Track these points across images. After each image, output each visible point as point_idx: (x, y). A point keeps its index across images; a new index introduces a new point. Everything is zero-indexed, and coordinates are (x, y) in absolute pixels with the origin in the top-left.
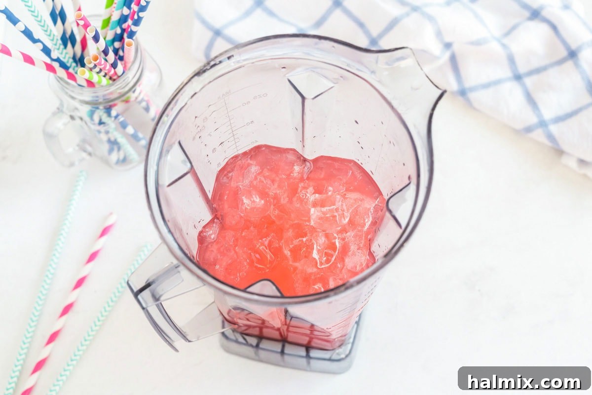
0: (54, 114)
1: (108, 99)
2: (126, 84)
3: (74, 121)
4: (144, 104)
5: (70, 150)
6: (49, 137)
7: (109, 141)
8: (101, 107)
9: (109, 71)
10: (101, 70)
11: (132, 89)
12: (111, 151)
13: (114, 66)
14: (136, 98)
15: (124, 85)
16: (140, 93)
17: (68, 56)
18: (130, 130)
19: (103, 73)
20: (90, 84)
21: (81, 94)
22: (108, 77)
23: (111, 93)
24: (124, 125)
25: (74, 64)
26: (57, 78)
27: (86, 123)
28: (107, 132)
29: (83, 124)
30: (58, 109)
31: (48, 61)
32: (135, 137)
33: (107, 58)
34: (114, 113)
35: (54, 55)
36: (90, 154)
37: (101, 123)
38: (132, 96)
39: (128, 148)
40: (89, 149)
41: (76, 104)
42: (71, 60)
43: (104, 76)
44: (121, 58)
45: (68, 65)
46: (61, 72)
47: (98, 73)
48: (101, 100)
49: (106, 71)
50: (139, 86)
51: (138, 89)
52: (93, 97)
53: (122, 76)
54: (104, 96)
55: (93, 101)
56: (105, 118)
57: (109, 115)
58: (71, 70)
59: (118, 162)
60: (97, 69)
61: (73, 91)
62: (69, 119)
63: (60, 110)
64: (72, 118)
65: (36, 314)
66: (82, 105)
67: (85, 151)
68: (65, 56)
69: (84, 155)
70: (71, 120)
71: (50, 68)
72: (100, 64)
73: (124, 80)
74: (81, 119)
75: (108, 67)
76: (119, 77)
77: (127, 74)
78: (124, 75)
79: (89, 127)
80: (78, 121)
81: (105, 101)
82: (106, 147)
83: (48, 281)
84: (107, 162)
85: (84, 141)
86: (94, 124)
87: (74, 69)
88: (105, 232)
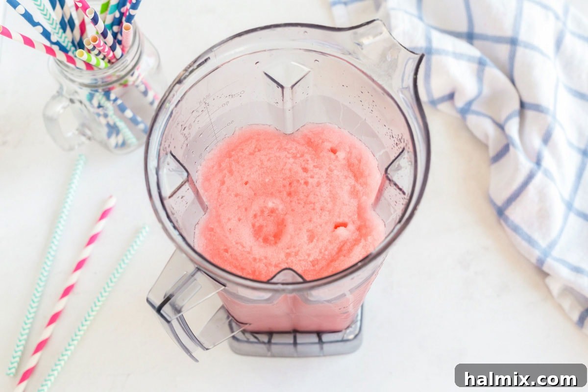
0: (54, 98)
1: (106, 82)
2: (125, 67)
3: (73, 105)
4: (142, 88)
5: (69, 134)
6: (50, 120)
7: (108, 125)
8: (100, 90)
9: (108, 54)
10: (100, 52)
11: (131, 72)
12: (109, 135)
13: (113, 48)
14: (134, 82)
15: (123, 68)
16: (138, 77)
17: (67, 40)
18: (129, 113)
19: (101, 56)
20: (89, 66)
21: (80, 76)
22: (106, 60)
23: (109, 76)
24: (122, 109)
25: (73, 48)
26: (57, 61)
27: (85, 106)
28: (106, 116)
29: (83, 107)
30: (58, 92)
31: (48, 44)
32: (134, 121)
33: (106, 40)
34: (113, 96)
35: (54, 38)
36: (89, 139)
37: (100, 106)
38: (131, 79)
39: (126, 132)
40: (89, 133)
41: (75, 87)
42: (70, 44)
43: (103, 59)
44: (120, 42)
45: (68, 48)
46: (61, 56)
47: (97, 55)
48: (100, 83)
49: (105, 54)
50: (138, 69)
51: (136, 73)
52: (92, 79)
53: (120, 59)
54: (102, 78)
55: (92, 83)
56: (103, 101)
57: (108, 98)
58: (70, 54)
59: (117, 146)
60: (96, 52)
61: (72, 74)
62: (68, 103)
63: (60, 93)
64: (72, 101)
65: (38, 295)
66: (81, 88)
67: (84, 135)
68: (65, 40)
69: (83, 139)
70: (70, 104)
71: (50, 51)
72: (99, 45)
73: (123, 63)
74: (81, 102)
75: (107, 49)
76: (118, 60)
77: (126, 57)
78: (122, 58)
79: (89, 111)
80: (78, 105)
81: (104, 84)
82: (105, 130)
83: (49, 263)
84: (106, 146)
85: (83, 125)
86: (93, 107)
87: (73, 53)
88: (104, 215)
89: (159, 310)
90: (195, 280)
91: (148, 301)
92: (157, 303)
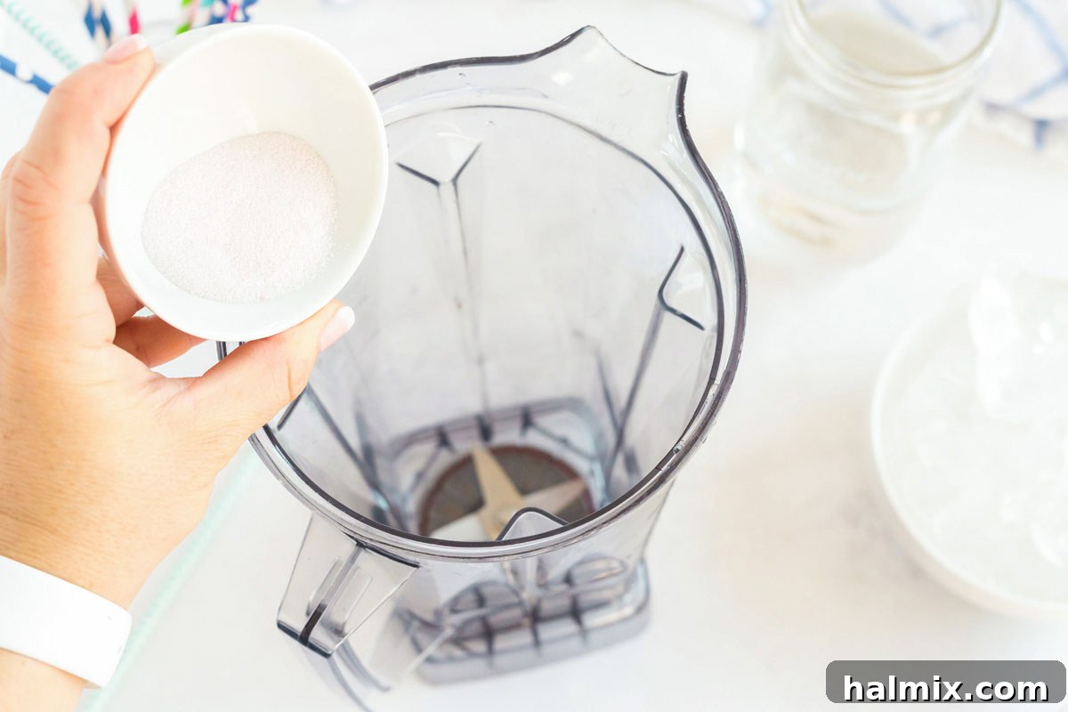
89: (304, 638)
90: (358, 568)
91: (281, 626)
92: (299, 626)
